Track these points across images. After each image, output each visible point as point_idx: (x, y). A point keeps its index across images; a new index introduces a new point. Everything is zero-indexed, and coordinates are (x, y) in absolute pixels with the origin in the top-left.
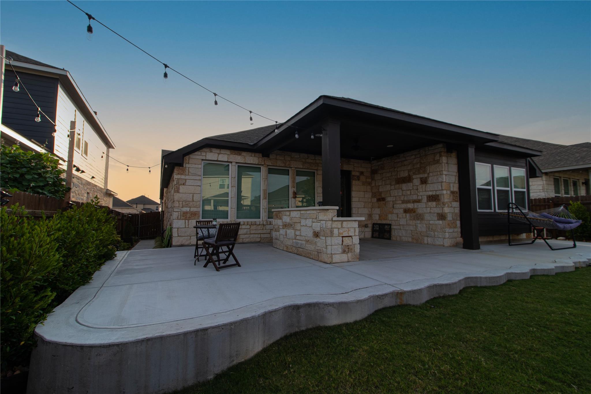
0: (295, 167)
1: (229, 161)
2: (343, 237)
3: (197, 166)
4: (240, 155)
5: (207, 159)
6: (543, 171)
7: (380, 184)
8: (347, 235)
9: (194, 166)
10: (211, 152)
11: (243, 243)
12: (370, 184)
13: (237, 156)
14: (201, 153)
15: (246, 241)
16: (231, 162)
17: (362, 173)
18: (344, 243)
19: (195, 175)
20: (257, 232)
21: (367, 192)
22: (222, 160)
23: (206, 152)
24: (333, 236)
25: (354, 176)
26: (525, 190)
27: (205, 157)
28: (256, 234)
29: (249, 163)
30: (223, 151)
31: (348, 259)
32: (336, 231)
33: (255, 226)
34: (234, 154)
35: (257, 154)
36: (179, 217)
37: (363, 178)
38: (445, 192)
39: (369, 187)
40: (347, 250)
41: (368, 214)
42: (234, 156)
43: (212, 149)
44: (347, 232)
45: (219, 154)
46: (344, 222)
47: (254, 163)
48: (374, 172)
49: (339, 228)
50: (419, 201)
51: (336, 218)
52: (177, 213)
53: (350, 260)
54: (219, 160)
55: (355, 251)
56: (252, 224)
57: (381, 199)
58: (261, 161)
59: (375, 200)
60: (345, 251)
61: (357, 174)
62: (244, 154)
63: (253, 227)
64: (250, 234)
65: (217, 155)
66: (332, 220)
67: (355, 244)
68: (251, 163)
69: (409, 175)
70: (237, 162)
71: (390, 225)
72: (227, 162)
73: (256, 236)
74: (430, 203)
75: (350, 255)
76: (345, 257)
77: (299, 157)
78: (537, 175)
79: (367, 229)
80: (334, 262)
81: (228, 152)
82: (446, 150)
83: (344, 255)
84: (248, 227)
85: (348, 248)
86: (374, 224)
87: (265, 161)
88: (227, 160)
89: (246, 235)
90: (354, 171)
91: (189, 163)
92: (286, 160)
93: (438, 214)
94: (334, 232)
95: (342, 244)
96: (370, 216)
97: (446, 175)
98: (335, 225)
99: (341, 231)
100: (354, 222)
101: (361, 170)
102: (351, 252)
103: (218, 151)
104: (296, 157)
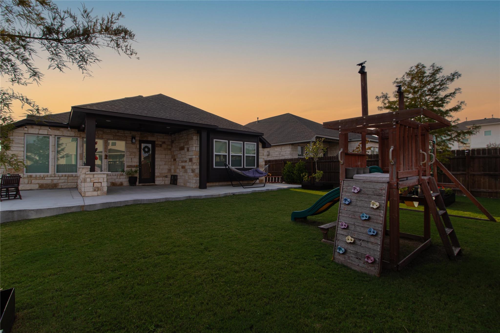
0: (107, 138)
1: (48, 134)
2: (94, 183)
3: (20, 138)
4: (58, 130)
5: (29, 133)
6: (272, 145)
7: (174, 150)
8: (98, 181)
9: (17, 137)
10: (32, 128)
11: (62, 189)
12: (170, 149)
13: (55, 131)
14: (24, 129)
15: (64, 187)
16: (51, 135)
17: (164, 142)
18: (94, 186)
19: (19, 143)
20: (74, 181)
21: (167, 154)
22: (43, 134)
23: (28, 128)
24: (86, 182)
25: (158, 144)
26: (255, 155)
27: (27, 131)
28: (73, 182)
29: (67, 135)
30: (43, 127)
31: (98, 194)
32: (88, 180)
33: (72, 178)
34: (53, 130)
35: (74, 130)
36: (5, 172)
37: (164, 146)
38: (194, 157)
39: (169, 152)
40: (97, 189)
41: (168, 169)
42: (54, 131)
43: (33, 126)
44: (97, 180)
45: (39, 129)
46: (95, 175)
47: (71, 136)
48: (172, 142)
49: (91, 178)
50: (186, 162)
51: (89, 173)
52: (3, 169)
53: (99, 195)
54: (40, 133)
55: (104, 190)
56: (69, 176)
57: (175, 160)
58: (77, 134)
59: (172, 160)
60: (95, 190)
61: (160, 143)
62: (62, 129)
63: (69, 178)
64: (68, 182)
65: (38, 130)
66: (85, 174)
67: (103, 187)
68: (68, 135)
69: (184, 146)
70: (56, 135)
71: (177, 176)
72: (47, 135)
73: (73, 184)
74: (189, 163)
75: (99, 192)
76: (95, 193)
77: (110, 131)
78: (266, 147)
79: (167, 179)
80: (86, 196)
81: (48, 128)
82: (196, 132)
83: (95, 192)
84: (66, 178)
85: (98, 189)
86: (172, 175)
87: (81, 134)
88: (47, 134)
89: (64, 183)
90: (157, 141)
91: (12, 136)
92: (99, 134)
93: (192, 169)
94: (87, 180)
95: (93, 186)
96: (170, 170)
97: (196, 147)
98: (87, 176)
99: (92, 179)
100: (103, 175)
101: (163, 140)
102: (100, 190)
103: (39, 127)
104: (108, 131)
